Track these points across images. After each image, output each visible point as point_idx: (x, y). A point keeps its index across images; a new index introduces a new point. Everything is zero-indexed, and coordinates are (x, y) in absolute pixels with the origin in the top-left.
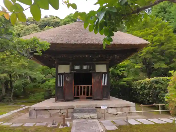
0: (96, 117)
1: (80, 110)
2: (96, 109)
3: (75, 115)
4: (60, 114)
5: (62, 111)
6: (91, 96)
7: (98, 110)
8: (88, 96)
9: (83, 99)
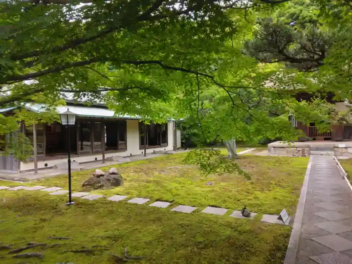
0: (333, 154)
1: (316, 148)
2: (335, 148)
3: (312, 152)
4: (296, 151)
5: (298, 149)
6: (329, 137)
7: (336, 149)
8: (326, 137)
9: (320, 140)
